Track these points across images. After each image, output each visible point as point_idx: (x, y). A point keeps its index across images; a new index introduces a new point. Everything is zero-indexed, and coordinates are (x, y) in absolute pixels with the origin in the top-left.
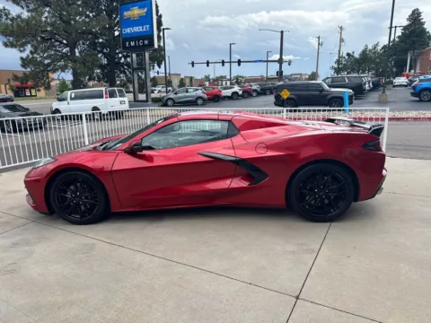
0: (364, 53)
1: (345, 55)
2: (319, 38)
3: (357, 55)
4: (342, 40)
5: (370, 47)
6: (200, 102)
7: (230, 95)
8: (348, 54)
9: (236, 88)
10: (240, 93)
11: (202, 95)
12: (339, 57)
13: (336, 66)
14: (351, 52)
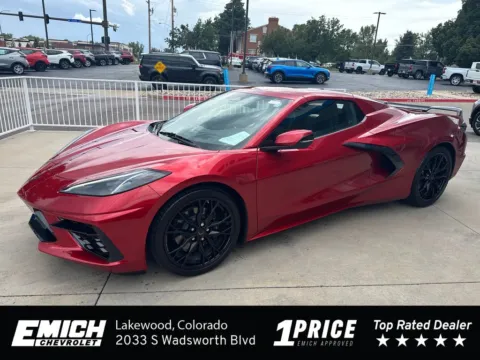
0: (197, 27)
1: (179, 27)
2: (149, 2)
3: (191, 28)
4: (174, 10)
5: (203, 22)
6: (18, 69)
7: (57, 62)
8: (183, 27)
9: (65, 54)
10: (72, 60)
11: (22, 60)
12: (173, 29)
13: (171, 38)
14: (185, 25)
